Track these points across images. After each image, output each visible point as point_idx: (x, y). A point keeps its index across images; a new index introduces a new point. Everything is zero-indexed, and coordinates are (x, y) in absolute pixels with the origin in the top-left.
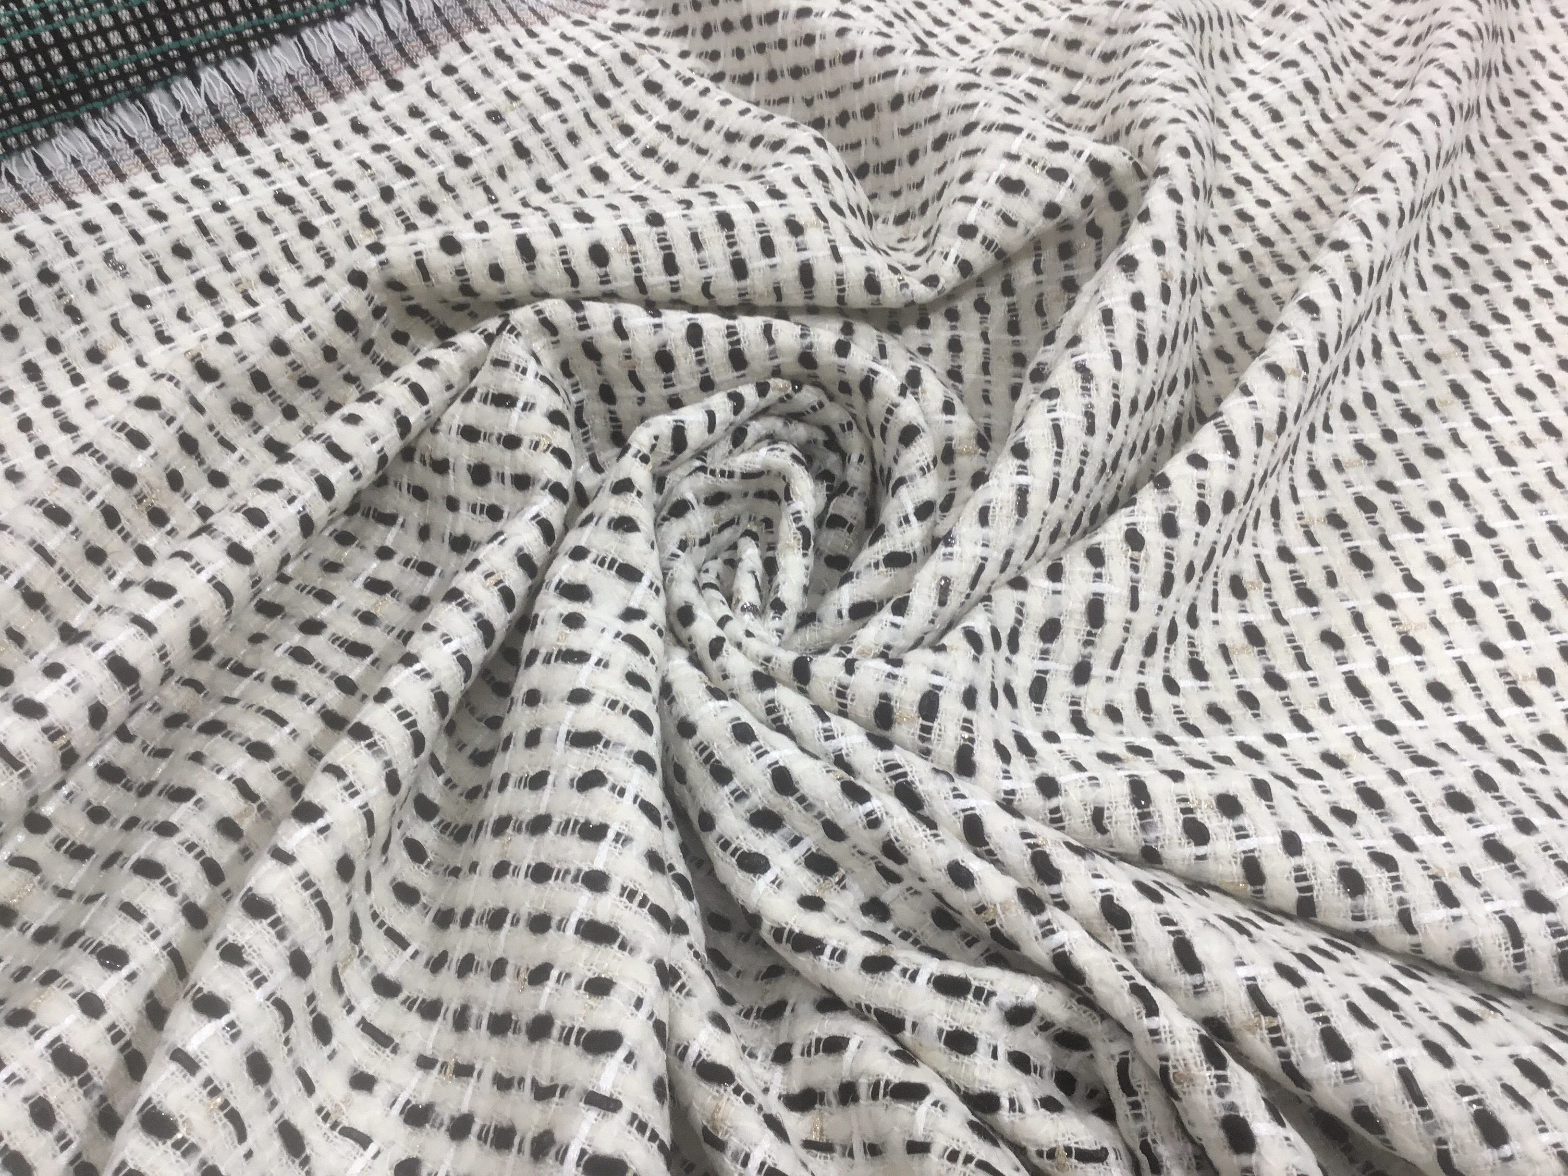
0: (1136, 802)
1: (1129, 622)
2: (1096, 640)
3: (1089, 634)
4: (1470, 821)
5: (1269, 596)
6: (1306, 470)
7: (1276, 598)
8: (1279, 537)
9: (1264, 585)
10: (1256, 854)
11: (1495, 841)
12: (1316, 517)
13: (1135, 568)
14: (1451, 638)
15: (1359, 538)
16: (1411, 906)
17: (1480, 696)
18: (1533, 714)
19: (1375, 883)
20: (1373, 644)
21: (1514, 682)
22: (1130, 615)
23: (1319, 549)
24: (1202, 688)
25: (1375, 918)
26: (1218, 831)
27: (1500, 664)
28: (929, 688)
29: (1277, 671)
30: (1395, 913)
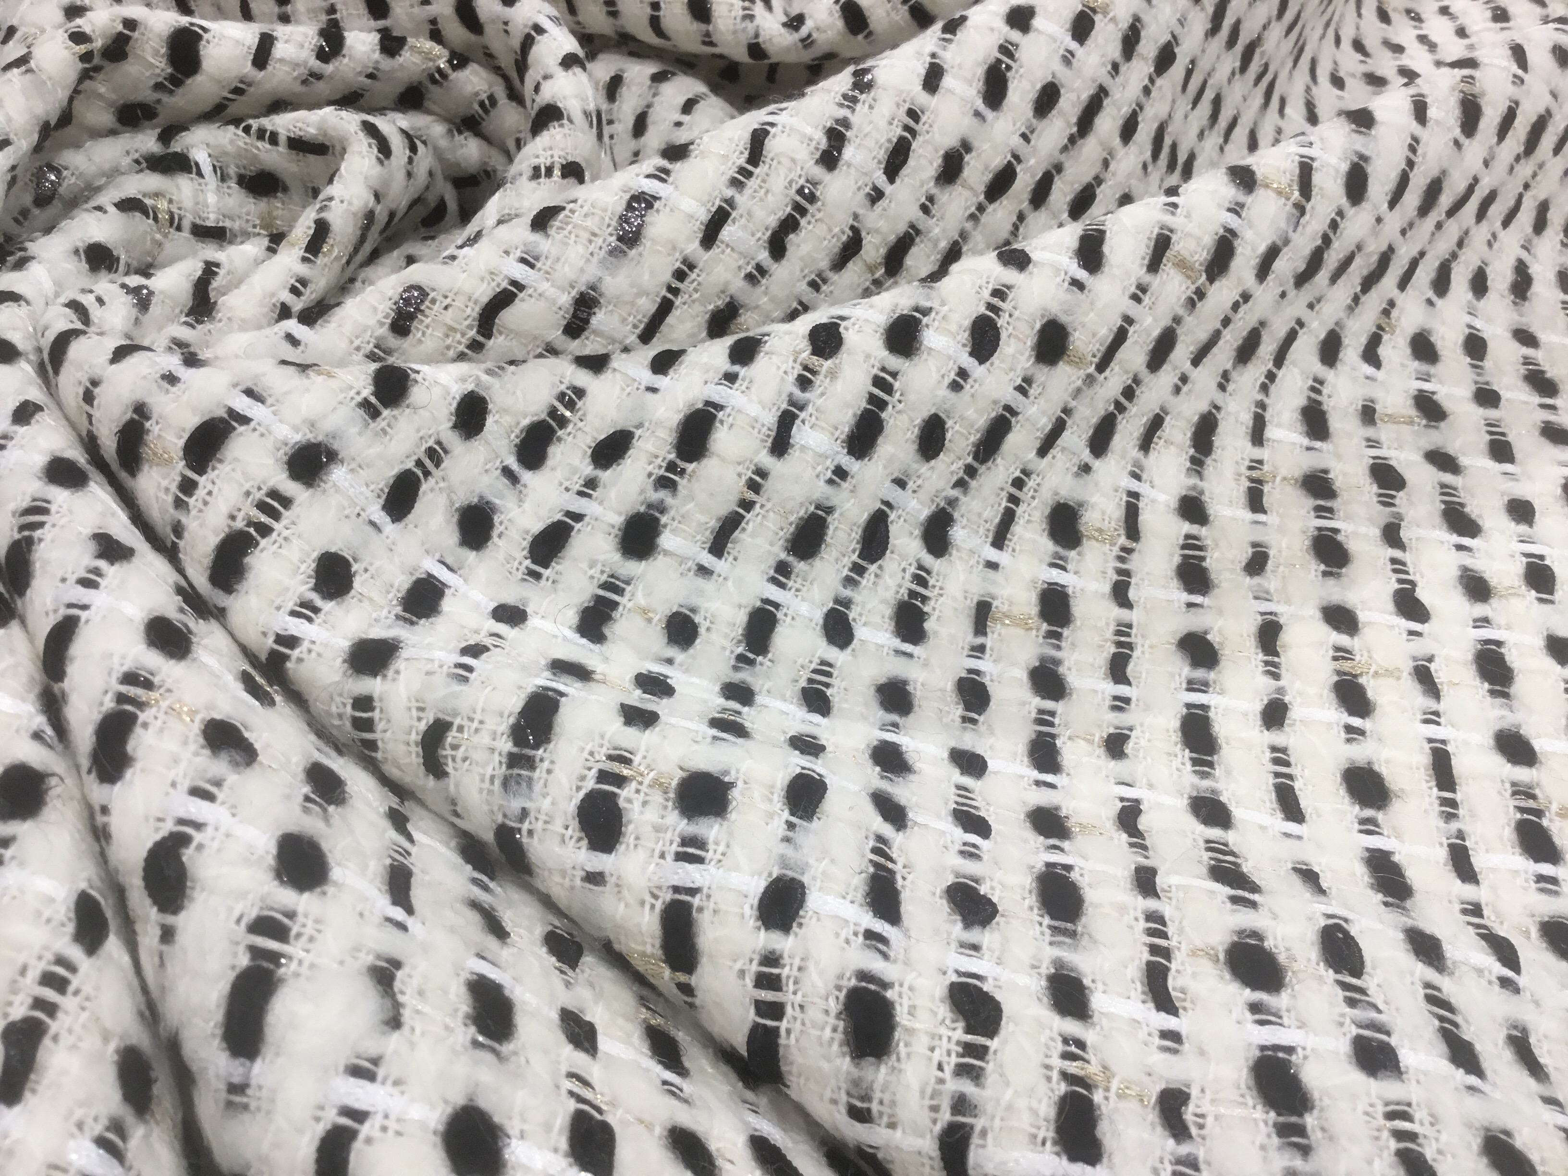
0: (518, 734)
1: (762, 473)
2: (682, 482)
3: (671, 467)
4: (1255, 1008)
5: (1121, 559)
6: (1300, 401)
7: (1134, 563)
8: (1194, 481)
9: (1123, 540)
10: (696, 901)
11: (1285, 1065)
12: (1284, 472)
13: (804, 383)
14: (1441, 707)
15: (1347, 518)
16: (979, 1123)
17: (1449, 817)
18: (1554, 881)
19: (921, 1044)
20: (1276, 676)
21: (1539, 813)
22: (766, 460)
23: (1261, 517)
24: (899, 652)
25: (892, 1126)
26: (647, 831)
27: (1522, 774)
28: (222, 413)
29: (1062, 670)
30: (938, 1128)
